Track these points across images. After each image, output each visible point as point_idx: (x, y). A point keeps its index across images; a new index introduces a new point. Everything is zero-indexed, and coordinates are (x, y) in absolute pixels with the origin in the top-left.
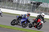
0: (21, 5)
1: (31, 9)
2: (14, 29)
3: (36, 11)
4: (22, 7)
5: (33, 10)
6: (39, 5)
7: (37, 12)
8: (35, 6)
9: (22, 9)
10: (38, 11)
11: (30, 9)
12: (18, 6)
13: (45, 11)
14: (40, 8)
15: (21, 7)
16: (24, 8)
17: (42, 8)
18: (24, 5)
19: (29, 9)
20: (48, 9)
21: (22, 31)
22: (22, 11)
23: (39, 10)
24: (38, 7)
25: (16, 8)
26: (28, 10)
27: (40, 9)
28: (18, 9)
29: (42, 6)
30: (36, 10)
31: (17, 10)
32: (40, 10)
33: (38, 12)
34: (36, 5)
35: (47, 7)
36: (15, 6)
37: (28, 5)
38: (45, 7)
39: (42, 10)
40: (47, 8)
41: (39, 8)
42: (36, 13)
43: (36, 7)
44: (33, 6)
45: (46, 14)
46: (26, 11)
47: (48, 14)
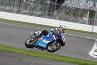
0: (27, 3)
1: (46, 12)
2: (13, 52)
4: (29, 7)
5: (51, 13)
6: (62, 4)
7: (57, 16)
8: (55, 5)
9: (28, 11)
10: (59, 15)
11: (44, 11)
12: (20, 5)
13: (74, 15)
15: (26, 8)
16: (33, 9)
17: (68, 9)
18: (32, 4)
19: (42, 11)
21: (28, 55)
22: (28, 14)
23: (62, 13)
24: (61, 7)
25: (16, 10)
26: (40, 13)
27: (64, 10)
29: (67, 5)
30: (56, 12)
32: (64, 12)
33: (61, 18)
34: (56, 2)
35: (79, 7)
36: (15, 5)
37: (41, 3)
38: (73, 6)
39: (67, 13)
40: (78, 9)
41: (62, 8)
42: (56, 19)
43: (55, 7)
44: (50, 5)
45: (77, 22)
46: (36, 15)
47: (81, 21)
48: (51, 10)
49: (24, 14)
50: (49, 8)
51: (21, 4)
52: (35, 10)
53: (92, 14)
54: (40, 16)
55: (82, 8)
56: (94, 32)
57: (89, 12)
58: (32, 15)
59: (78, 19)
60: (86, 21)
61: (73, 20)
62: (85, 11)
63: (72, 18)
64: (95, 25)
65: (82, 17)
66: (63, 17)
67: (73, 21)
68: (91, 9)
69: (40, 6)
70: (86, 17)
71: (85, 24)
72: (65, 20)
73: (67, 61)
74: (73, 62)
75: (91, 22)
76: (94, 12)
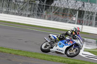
0: (16, 3)
1: (35, 12)
2: (2, 52)
3: (45, 16)
4: (18, 8)
5: (40, 13)
9: (17, 11)
10: (49, 15)
11: (33, 11)
12: (9, 6)
13: (63, 15)
14: (53, 9)
15: (15, 8)
16: (22, 9)
17: (57, 9)
18: (21, 4)
19: (31, 11)
20: (69, 11)
22: (17, 14)
25: (5, 10)
26: (29, 13)
28: (9, 10)
29: (56, 5)
30: (45, 12)
31: (7, 12)
32: (53, 13)
33: (50, 17)
34: (45, 2)
36: (4, 5)
37: (30, 3)
38: (62, 6)
39: (56, 13)
40: (67, 9)
41: (51, 9)
42: (45, 19)
44: (39, 5)
45: (66, 21)
46: (25, 15)
47: (70, 21)
48: (39, 10)
49: (13, 14)
50: (38, 8)
51: (10, 4)
52: (24, 10)
53: (81, 13)
54: (29, 16)
55: (71, 8)
56: (83, 31)
57: (78, 12)
58: (21, 15)
59: (67, 19)
60: (75, 21)
61: (62, 20)
62: (74, 11)
63: (61, 18)
64: (84, 25)
65: (71, 17)
66: (52, 17)
67: (62, 21)
68: (80, 9)
69: (29, 7)
70: (75, 17)
71: (74, 23)
72: (54, 20)
73: (57, 61)
74: (62, 62)
75: (80, 22)
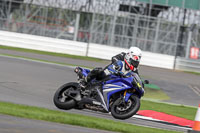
3: (11, 24)
7: (14, 26)
8: (8, 3)
10: (18, 22)
13: (48, 22)
14: (27, 9)
17: (35, 10)
20: (61, 15)
23: (24, 18)
24: (21, 7)
27: (27, 12)
29: (34, 2)
30: (10, 17)
32: (29, 17)
33: (22, 27)
35: (58, 6)
38: (47, 4)
39: (34, 18)
40: (56, 9)
41: (24, 9)
42: (10, 30)
43: (10, 6)
45: (54, 35)
47: (62, 34)
53: (85, 19)
55: (64, 7)
56: (89, 55)
57: (78, 16)
59: (58, 31)
60: (73, 34)
61: (46, 32)
62: (71, 14)
63: (44, 29)
64: (92, 42)
65: (64, 26)
66: (25, 26)
67: (47, 34)
68: (84, 10)
70: (73, 25)
71: (71, 39)
72: (30, 32)
73: (37, 118)
74: (47, 119)
75: (83, 37)
76: (88, 16)
